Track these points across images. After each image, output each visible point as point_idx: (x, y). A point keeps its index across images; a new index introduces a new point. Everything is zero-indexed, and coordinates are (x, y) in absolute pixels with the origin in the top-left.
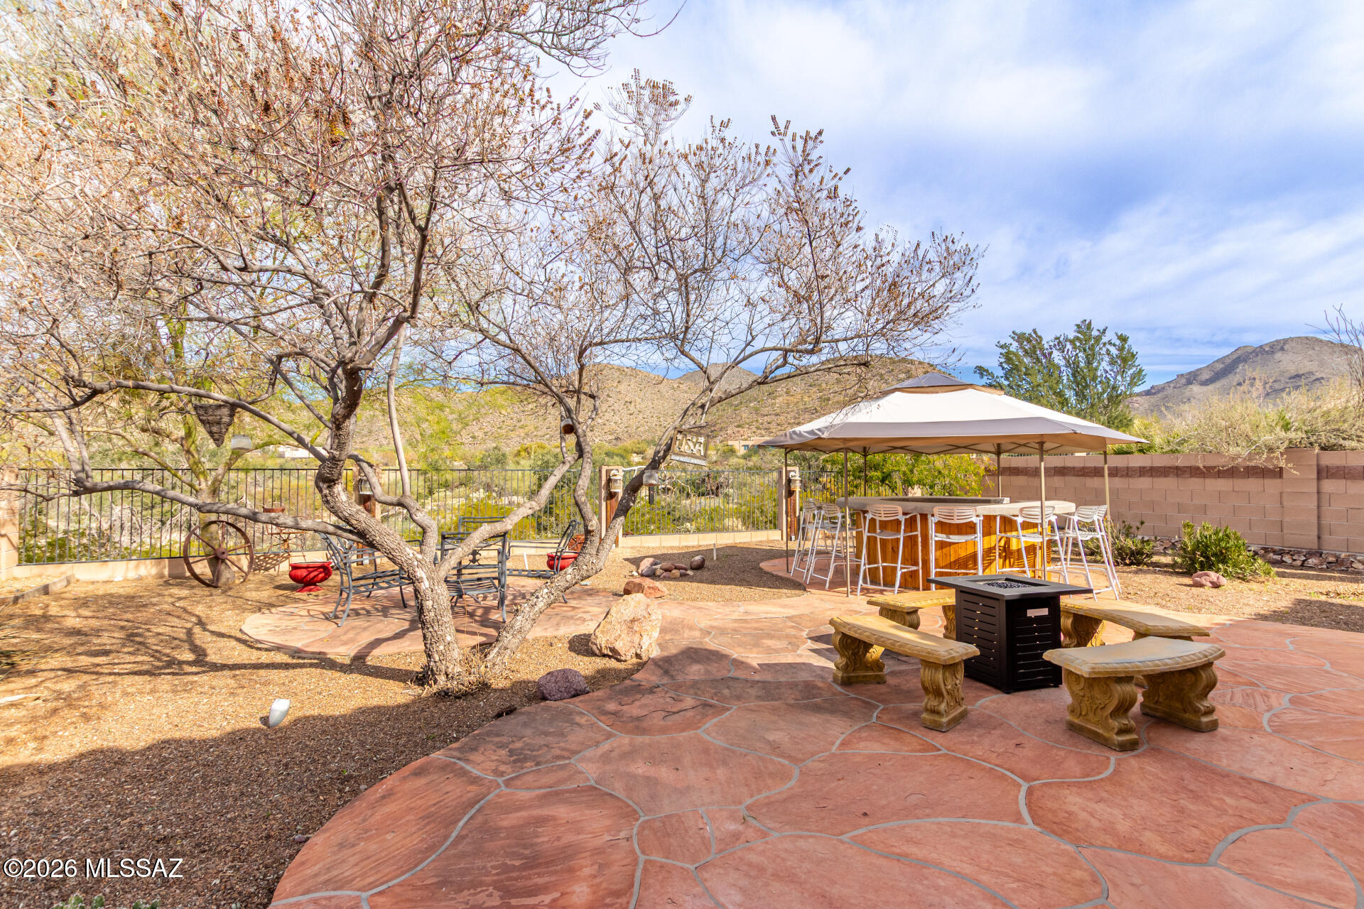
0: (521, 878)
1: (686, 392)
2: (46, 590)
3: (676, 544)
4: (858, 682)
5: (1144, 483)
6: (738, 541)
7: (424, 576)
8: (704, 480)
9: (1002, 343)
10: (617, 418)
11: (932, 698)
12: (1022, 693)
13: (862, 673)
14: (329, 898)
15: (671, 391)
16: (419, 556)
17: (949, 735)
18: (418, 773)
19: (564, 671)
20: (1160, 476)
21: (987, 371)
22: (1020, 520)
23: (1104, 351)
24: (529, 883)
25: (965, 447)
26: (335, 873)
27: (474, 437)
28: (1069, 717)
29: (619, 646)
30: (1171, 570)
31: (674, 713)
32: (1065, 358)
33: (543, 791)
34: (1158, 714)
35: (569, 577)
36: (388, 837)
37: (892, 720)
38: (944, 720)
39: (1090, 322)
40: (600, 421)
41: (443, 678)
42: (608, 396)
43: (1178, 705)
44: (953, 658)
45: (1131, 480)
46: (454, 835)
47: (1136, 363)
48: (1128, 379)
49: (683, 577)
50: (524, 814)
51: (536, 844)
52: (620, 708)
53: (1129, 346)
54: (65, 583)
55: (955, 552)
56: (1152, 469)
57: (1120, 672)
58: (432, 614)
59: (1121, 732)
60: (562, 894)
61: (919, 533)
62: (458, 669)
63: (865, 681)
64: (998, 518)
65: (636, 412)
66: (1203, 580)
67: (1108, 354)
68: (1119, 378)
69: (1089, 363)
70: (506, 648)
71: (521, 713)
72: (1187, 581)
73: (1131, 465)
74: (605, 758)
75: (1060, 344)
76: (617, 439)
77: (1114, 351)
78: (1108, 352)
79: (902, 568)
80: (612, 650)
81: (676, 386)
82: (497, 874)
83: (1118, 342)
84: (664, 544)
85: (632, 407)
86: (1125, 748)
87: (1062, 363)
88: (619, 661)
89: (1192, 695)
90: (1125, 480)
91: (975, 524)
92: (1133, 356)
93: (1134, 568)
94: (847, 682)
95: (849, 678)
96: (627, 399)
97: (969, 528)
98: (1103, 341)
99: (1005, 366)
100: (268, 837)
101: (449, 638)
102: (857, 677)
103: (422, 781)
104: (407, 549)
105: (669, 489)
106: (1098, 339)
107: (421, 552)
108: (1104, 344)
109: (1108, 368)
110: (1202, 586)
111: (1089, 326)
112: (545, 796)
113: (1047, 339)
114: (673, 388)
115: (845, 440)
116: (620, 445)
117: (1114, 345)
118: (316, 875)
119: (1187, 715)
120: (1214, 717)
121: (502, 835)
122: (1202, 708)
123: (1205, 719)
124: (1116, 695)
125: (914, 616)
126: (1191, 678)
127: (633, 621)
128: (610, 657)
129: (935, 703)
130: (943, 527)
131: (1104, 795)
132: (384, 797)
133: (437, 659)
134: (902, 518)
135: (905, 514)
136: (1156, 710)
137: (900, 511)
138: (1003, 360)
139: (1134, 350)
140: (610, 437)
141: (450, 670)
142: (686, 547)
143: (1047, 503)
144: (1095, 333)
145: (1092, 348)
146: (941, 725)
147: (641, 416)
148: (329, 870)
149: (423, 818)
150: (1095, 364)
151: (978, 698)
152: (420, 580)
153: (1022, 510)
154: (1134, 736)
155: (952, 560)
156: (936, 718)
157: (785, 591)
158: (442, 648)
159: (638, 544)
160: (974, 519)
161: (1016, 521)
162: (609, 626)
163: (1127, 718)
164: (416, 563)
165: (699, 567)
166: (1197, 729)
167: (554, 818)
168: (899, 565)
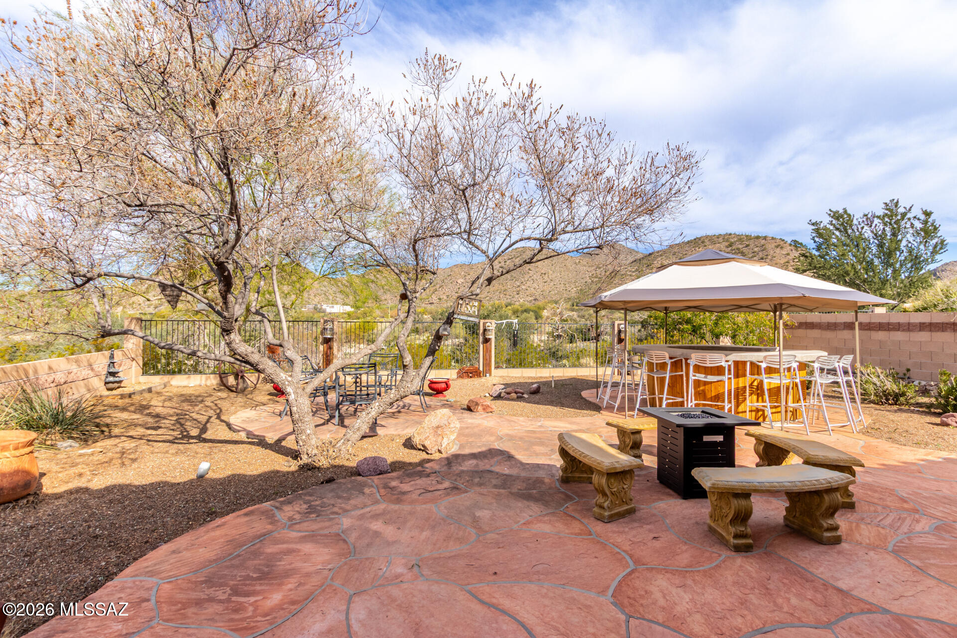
0: (249, 585)
1: (585, 266)
2: (150, 390)
3: (533, 375)
4: (574, 481)
5: (924, 336)
6: (580, 374)
7: (292, 391)
8: (589, 330)
9: (813, 221)
10: (535, 285)
11: (601, 497)
12: (692, 500)
13: (577, 475)
14: (141, 581)
15: (574, 266)
16: (290, 379)
17: (609, 525)
18: (246, 515)
19: (375, 458)
20: (938, 331)
21: (801, 244)
22: (764, 365)
23: (908, 225)
24: (252, 588)
25: (747, 307)
26: (157, 567)
27: (440, 299)
28: (709, 521)
29: (427, 443)
30: (928, 410)
31: (430, 491)
32: (872, 232)
33: (307, 533)
34: (795, 527)
35: (392, 396)
36: (201, 550)
37: (575, 510)
38: (606, 514)
39: (898, 202)
40: (523, 287)
41: (306, 456)
42: (529, 269)
43: (808, 520)
44: (615, 468)
45: (912, 334)
46: (235, 554)
47: (939, 235)
48: (931, 248)
49: (520, 398)
50: (285, 546)
51: (276, 565)
52: (399, 484)
53: (934, 221)
54: (163, 386)
55: (715, 388)
56: (931, 324)
57: (737, 489)
58: (297, 416)
59: (736, 536)
60: (264, 598)
61: (684, 373)
62: (315, 451)
63: (580, 480)
64: (748, 364)
65: (549, 281)
66: (949, 421)
67: (912, 227)
68: (922, 247)
69: (894, 235)
70: (349, 441)
71: (337, 483)
72: (938, 420)
73: (912, 321)
74: (362, 517)
75: (869, 220)
76: (535, 300)
77: (918, 225)
78: (912, 226)
79: (667, 399)
80: (424, 446)
81: (577, 261)
82: (240, 581)
83: (923, 217)
84: (525, 375)
85: (546, 277)
86: (738, 549)
87: (871, 235)
88: (428, 453)
89: (818, 514)
90: (907, 334)
91: (725, 368)
92: (936, 229)
93: (895, 407)
94: (565, 480)
95: (567, 478)
96: (543, 272)
97: (719, 371)
98: (908, 216)
99: (817, 239)
100: (147, 542)
101: (308, 432)
102: (573, 477)
103: (247, 519)
104: (282, 374)
105: (561, 336)
106: (904, 215)
107: (291, 376)
108: (909, 219)
109: (911, 239)
110: (947, 425)
111: (897, 204)
112: (305, 537)
113: (857, 218)
114: (576, 263)
115: (625, 302)
116: (537, 303)
117: (919, 219)
118: (147, 567)
119: (814, 530)
120: (839, 533)
121: (261, 557)
122: (825, 525)
123: (827, 534)
124: (733, 507)
125: (637, 436)
126: (816, 499)
127: (438, 427)
128: (423, 451)
129: (602, 501)
130: (698, 369)
131: (689, 582)
132: (218, 526)
133: (301, 444)
134: (669, 362)
135: (671, 358)
136: (794, 523)
137: (667, 355)
138: (814, 235)
139: (937, 224)
140: (531, 299)
141: (309, 452)
142: (541, 377)
143: (784, 353)
144: (901, 210)
145: (897, 222)
146: (604, 517)
147: (552, 284)
148: (155, 565)
149: (227, 541)
150: (900, 237)
151: (655, 501)
152: (289, 394)
153: (765, 357)
154: (750, 541)
155: (713, 394)
156: (602, 512)
157: (585, 411)
158: (304, 437)
159: (505, 374)
160: (723, 364)
161: (760, 366)
162: (422, 430)
163: (746, 526)
164: (287, 383)
165: (536, 392)
166: (819, 541)
167: (299, 551)
168: (665, 396)
